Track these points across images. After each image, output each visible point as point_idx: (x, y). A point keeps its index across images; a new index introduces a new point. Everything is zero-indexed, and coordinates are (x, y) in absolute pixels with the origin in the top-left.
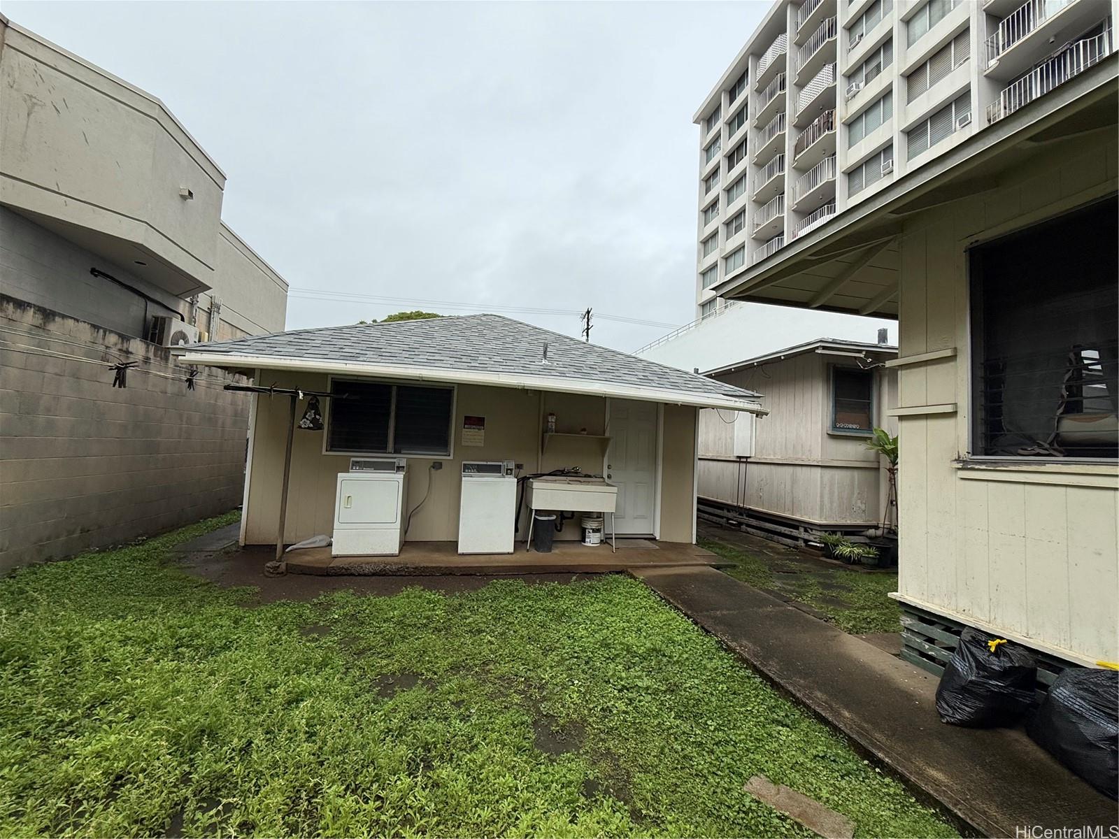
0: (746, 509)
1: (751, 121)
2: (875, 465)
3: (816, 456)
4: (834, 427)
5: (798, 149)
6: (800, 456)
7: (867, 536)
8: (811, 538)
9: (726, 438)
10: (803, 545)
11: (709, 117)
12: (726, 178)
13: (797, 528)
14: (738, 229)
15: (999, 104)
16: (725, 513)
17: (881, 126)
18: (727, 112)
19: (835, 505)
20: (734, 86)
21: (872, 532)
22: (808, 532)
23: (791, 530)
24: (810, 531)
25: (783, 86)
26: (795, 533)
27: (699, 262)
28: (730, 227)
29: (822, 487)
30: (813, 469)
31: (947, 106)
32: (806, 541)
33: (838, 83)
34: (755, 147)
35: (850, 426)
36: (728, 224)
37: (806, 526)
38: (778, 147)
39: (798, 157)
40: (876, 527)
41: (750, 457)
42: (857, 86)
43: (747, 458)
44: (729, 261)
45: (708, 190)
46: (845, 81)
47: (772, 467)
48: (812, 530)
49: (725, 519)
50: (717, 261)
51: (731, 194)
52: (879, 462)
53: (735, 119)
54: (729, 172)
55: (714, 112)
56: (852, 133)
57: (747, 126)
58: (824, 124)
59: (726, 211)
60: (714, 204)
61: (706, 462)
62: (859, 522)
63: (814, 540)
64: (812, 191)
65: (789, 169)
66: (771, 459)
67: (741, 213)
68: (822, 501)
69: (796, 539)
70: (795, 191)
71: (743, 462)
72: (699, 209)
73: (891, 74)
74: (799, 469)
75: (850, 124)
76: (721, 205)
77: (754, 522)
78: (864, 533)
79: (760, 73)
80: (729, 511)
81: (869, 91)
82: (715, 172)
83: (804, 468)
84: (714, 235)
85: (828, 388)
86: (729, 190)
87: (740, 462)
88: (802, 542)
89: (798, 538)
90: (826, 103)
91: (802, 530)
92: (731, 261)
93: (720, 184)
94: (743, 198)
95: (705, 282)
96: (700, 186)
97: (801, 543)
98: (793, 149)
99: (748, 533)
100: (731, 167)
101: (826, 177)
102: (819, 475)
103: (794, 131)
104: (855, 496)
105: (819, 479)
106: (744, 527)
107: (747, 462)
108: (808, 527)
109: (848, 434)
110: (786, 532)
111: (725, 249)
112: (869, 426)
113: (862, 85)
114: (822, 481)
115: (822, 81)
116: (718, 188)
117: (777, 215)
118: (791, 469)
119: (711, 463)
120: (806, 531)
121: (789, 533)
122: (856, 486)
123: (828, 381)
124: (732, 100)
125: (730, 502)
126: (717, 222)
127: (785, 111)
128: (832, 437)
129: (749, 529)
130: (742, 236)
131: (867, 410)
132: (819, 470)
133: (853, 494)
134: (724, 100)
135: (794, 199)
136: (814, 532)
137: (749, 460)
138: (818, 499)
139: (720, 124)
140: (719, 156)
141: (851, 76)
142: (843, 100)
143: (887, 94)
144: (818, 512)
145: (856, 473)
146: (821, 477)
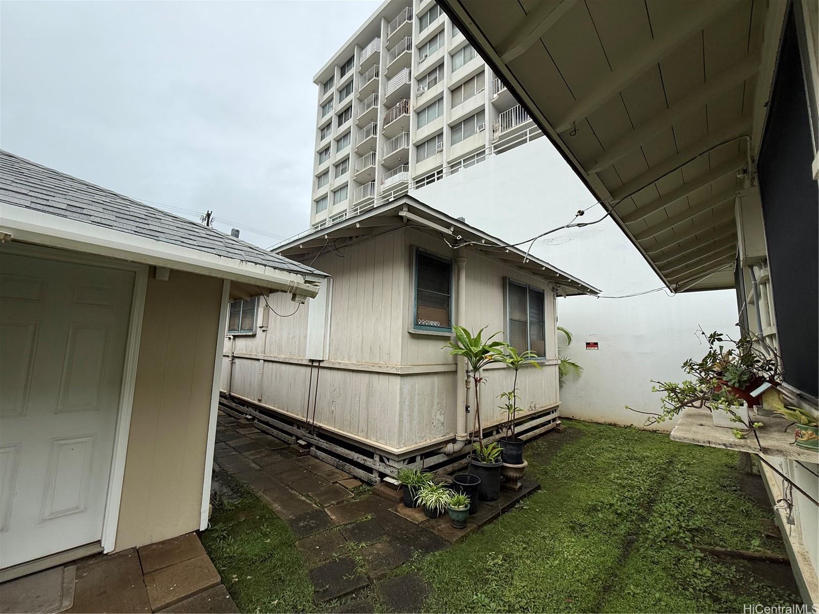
0: (315, 427)
1: (355, 93)
2: (452, 368)
3: (395, 363)
4: (416, 325)
5: (386, 121)
6: (377, 361)
7: (445, 454)
8: (387, 471)
9: (300, 336)
10: (378, 479)
11: (325, 82)
12: (335, 131)
13: (371, 455)
14: (343, 171)
15: (499, 122)
16: (294, 429)
17: (436, 120)
18: (339, 82)
19: (415, 422)
20: (345, 64)
21: (450, 448)
22: (384, 462)
23: (365, 458)
24: (386, 461)
25: (377, 75)
26: (369, 462)
27: (314, 191)
28: (338, 168)
29: (402, 403)
30: (392, 378)
31: (473, 116)
32: (382, 475)
33: (412, 82)
34: (357, 113)
35: (432, 323)
36: (337, 166)
37: (382, 454)
38: (373, 116)
39: (386, 126)
40: (454, 441)
41: (323, 361)
42: (423, 89)
43: (320, 361)
44: (337, 194)
45: (323, 138)
46: (416, 82)
47: (347, 373)
48: (388, 459)
49: (294, 438)
50: (327, 193)
51: (340, 143)
52: (456, 364)
53: (344, 89)
54: (338, 127)
55: (330, 79)
56: (419, 118)
57: (352, 96)
58: (403, 107)
59: (335, 156)
60: (327, 149)
61: (278, 365)
62: (439, 438)
63: (390, 474)
64: (394, 152)
65: (380, 134)
66: (346, 364)
67: (345, 160)
68: (401, 421)
69: (370, 470)
70: (383, 152)
71: (315, 367)
72: (315, 150)
73: (443, 86)
74: (375, 377)
75: (419, 113)
76: (331, 150)
77: (324, 444)
78: (442, 450)
79: (363, 60)
80: (298, 428)
81: (430, 94)
82: (328, 125)
83: (381, 377)
84: (326, 173)
85: (410, 276)
86: (338, 141)
87: (312, 366)
88: (377, 475)
89: (373, 469)
90: (403, 94)
91: (377, 458)
92: (338, 194)
93: (332, 135)
94: (348, 149)
95: (318, 208)
96: (317, 133)
97: (375, 477)
98: (383, 121)
99: (317, 458)
100: (340, 124)
101: (403, 146)
102: (398, 387)
103: (384, 108)
104: (435, 407)
105: (398, 392)
106: (313, 449)
107: (319, 367)
108: (385, 456)
109: (430, 333)
110: (359, 461)
111: (334, 185)
112: (447, 323)
113: (426, 88)
114: (401, 394)
115: (401, 79)
116: (330, 137)
117: (371, 166)
118: (366, 377)
119: (283, 366)
120: (382, 460)
121: (362, 462)
122: (436, 396)
123: (410, 267)
124: (343, 74)
125: (299, 417)
126: (328, 163)
127: (378, 92)
128: (414, 336)
129: (319, 453)
130: (346, 177)
131: (445, 305)
132: (398, 379)
133: (433, 405)
134: (337, 73)
135: (383, 156)
136: (391, 463)
137: (321, 365)
138: (397, 418)
139: (333, 90)
140: (331, 114)
141: (420, 80)
142: (414, 95)
143: (439, 99)
144: (396, 436)
145: (436, 380)
146: (401, 389)
